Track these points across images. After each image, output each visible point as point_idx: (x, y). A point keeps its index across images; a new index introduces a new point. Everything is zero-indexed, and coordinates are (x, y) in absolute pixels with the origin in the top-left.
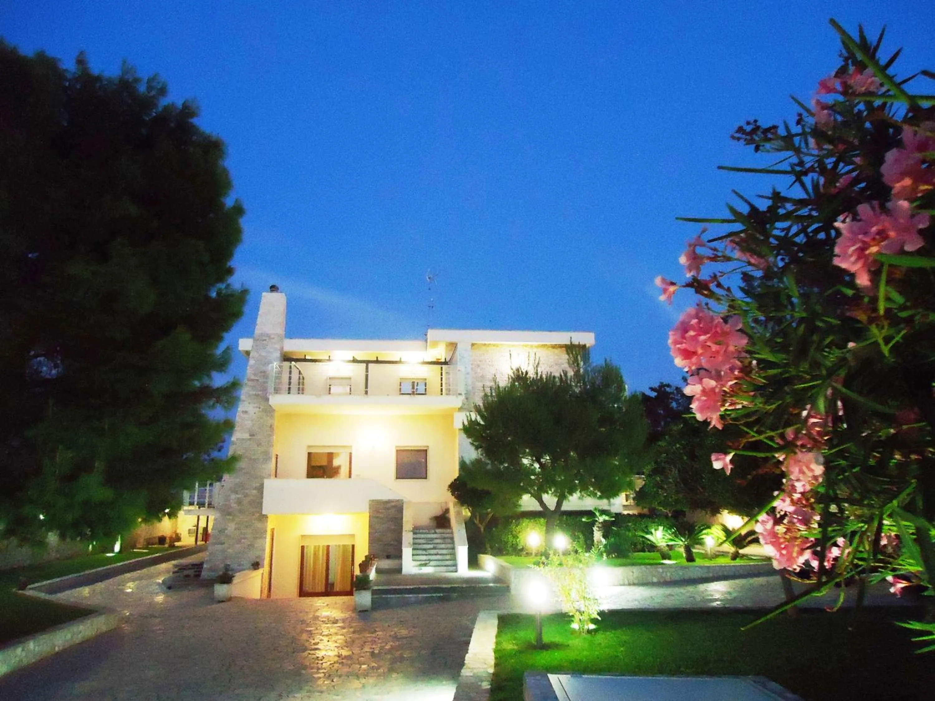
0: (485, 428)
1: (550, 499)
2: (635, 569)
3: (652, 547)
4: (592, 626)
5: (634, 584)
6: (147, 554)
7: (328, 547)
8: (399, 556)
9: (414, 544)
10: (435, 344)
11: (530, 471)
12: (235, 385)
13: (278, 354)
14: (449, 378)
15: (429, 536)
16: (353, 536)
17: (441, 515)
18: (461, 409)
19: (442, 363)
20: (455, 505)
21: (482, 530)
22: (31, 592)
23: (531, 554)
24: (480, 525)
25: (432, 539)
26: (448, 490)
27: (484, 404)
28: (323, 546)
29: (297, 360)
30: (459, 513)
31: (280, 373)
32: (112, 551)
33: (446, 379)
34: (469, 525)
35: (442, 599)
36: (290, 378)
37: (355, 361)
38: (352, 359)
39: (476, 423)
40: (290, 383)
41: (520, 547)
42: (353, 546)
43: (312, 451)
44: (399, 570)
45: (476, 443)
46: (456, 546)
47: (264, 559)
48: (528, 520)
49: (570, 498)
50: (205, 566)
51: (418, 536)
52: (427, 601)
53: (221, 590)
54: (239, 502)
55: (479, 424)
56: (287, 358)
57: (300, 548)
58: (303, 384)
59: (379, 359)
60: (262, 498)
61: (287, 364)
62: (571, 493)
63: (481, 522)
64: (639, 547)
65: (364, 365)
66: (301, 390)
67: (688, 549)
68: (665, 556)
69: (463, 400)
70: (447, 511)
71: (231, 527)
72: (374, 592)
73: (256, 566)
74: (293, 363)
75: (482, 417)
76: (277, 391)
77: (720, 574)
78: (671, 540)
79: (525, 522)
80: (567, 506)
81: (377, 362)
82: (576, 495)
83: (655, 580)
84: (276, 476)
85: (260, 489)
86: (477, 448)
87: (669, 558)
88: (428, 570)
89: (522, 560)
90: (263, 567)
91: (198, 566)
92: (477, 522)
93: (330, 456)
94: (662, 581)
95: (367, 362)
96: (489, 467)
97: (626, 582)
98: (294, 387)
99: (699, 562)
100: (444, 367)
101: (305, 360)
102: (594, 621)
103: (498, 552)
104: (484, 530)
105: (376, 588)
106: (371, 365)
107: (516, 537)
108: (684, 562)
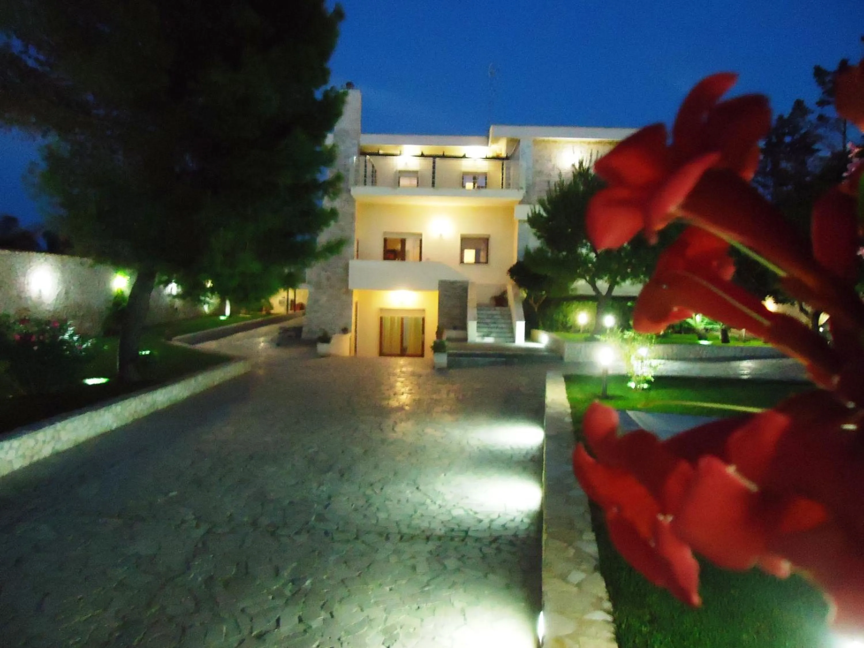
0: (548, 220)
1: (603, 285)
2: (675, 347)
3: (691, 330)
4: (646, 386)
5: (672, 359)
6: (249, 319)
7: (402, 319)
8: (464, 327)
9: (478, 318)
10: (496, 140)
11: (586, 260)
12: (338, 178)
13: (355, 149)
14: (509, 173)
15: (489, 312)
16: (423, 311)
17: (500, 296)
18: (522, 202)
19: (502, 159)
20: (513, 288)
21: (536, 310)
22: (177, 342)
23: (579, 331)
24: (534, 305)
25: (493, 315)
26: (508, 273)
27: (548, 198)
28: (398, 318)
29: (371, 154)
30: (516, 295)
31: (358, 166)
32: (224, 314)
33: (506, 174)
34: (526, 305)
35: (506, 363)
36: (366, 172)
37: (422, 155)
38: (420, 153)
39: (539, 215)
40: (365, 176)
41: (569, 325)
42: (423, 319)
43: (387, 236)
44: (465, 339)
45: (538, 234)
46: (513, 321)
47: (351, 325)
48: (577, 303)
49: (623, 284)
50: (304, 329)
51: (482, 312)
52: (493, 364)
53: (322, 348)
54: (328, 279)
55: (542, 216)
56: (363, 153)
57: (379, 319)
58: (375, 177)
59: (446, 154)
60: (347, 275)
61: (362, 158)
62: (624, 279)
63: (535, 302)
64: (677, 329)
65: (431, 159)
66: (374, 183)
67: (724, 333)
68: (701, 338)
69: (524, 194)
70: (505, 293)
71: (324, 299)
72: (449, 355)
73: (345, 331)
74: (368, 156)
75: (545, 210)
76: (356, 183)
77: (753, 354)
78: (710, 324)
79: (575, 304)
80: (617, 291)
81: (444, 156)
82: (628, 282)
83: (692, 356)
84: (358, 257)
85: (346, 268)
86: (539, 238)
87: (706, 339)
88: (490, 340)
89: (571, 336)
90: (351, 331)
91: (298, 330)
92: (531, 302)
93: (403, 242)
94: (698, 357)
95: (434, 157)
96: (549, 254)
97: (666, 357)
98: (369, 180)
99: (732, 343)
100: (505, 162)
101: (378, 154)
102: (648, 382)
103: (549, 328)
104: (538, 309)
105: (451, 351)
106: (437, 160)
107: (565, 316)
108: (719, 342)
